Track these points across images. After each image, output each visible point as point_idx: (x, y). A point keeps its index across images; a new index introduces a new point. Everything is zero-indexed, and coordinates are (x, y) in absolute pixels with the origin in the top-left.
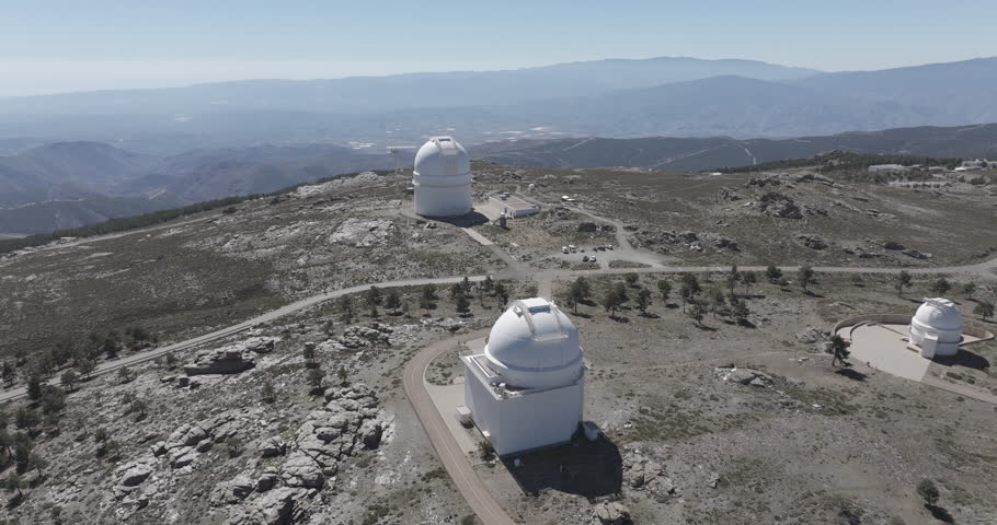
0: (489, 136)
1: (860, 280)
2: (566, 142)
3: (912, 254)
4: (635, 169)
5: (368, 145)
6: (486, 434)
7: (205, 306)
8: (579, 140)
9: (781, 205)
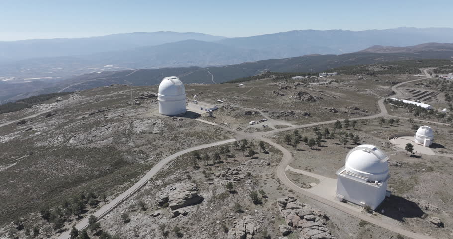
0: (82, 70)
1: (364, 122)
2: (128, 72)
3: (364, 111)
4: (201, 84)
5: (12, 78)
6: (363, 203)
7: (99, 176)
8: (133, 71)
9: (307, 97)
